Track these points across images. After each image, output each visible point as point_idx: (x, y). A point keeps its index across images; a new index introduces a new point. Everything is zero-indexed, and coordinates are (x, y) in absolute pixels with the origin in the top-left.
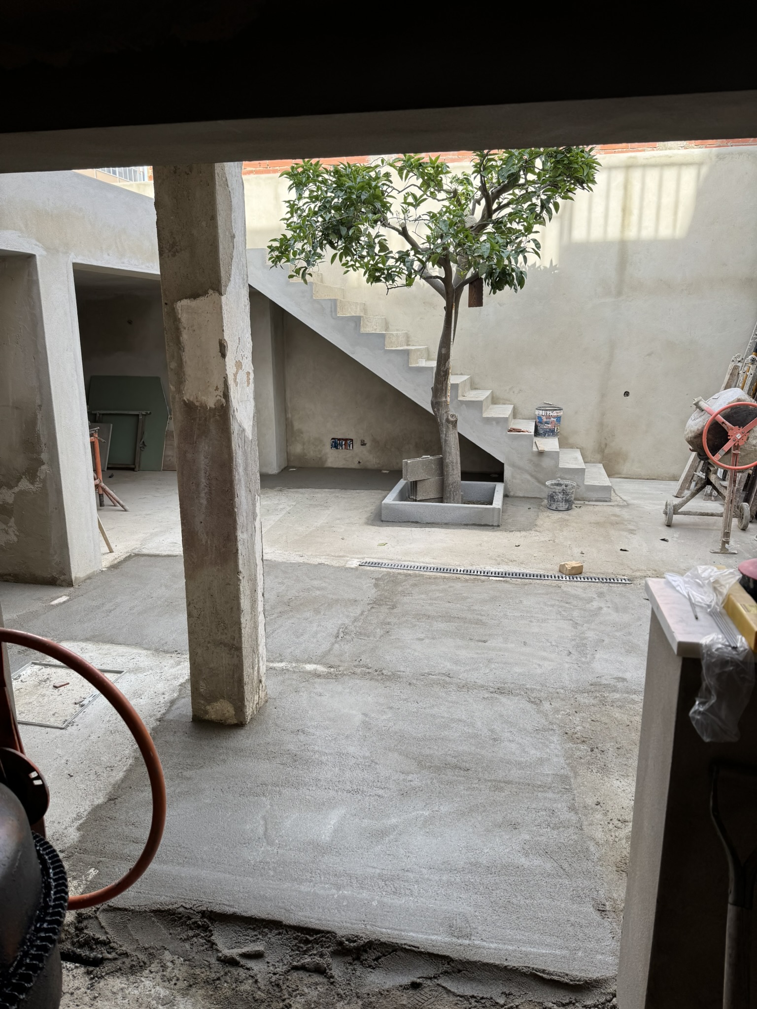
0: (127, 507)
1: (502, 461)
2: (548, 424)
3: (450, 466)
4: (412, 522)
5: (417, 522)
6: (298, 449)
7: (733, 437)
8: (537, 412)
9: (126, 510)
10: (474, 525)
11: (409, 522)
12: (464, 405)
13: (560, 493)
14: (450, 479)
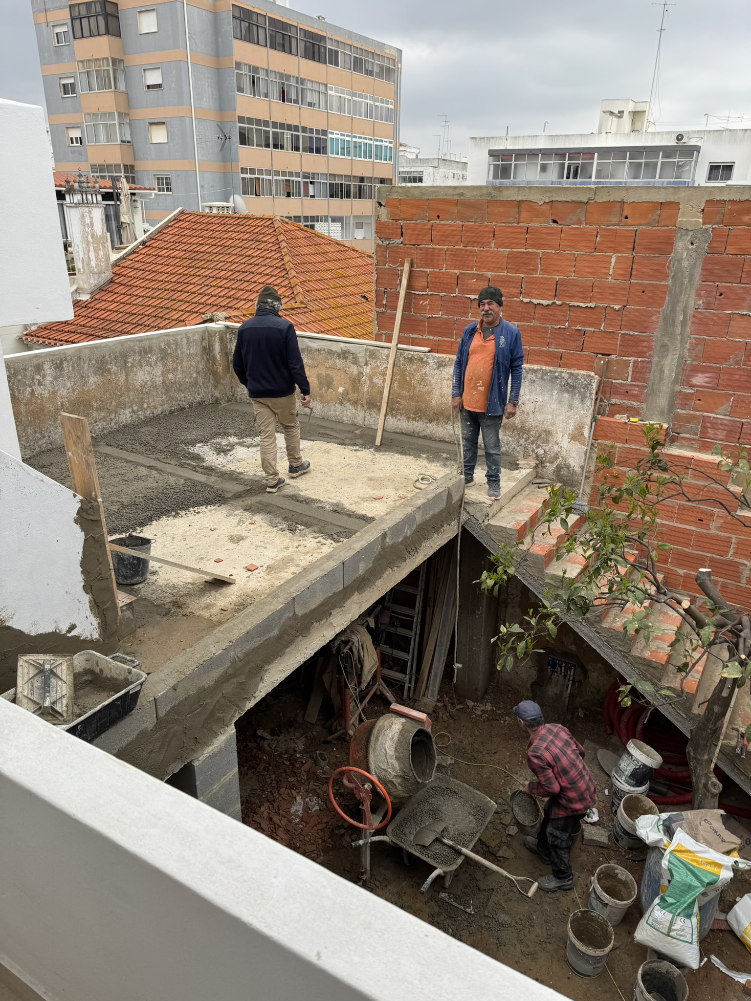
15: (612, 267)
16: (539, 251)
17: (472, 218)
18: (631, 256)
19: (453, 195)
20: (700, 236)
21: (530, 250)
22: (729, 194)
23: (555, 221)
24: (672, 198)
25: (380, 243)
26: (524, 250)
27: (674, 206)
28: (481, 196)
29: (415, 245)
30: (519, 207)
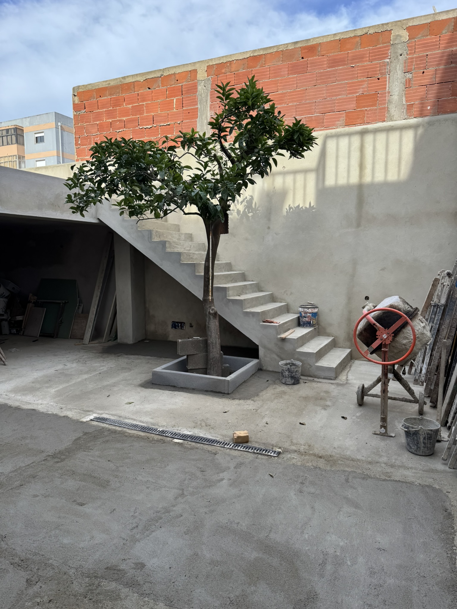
0: (6, 363)
1: (257, 344)
2: (306, 318)
3: (211, 346)
4: (172, 386)
5: (174, 386)
6: (152, 328)
7: (380, 337)
8: (301, 309)
9: (5, 365)
10: (212, 391)
11: (169, 385)
12: (231, 303)
13: (286, 371)
14: (211, 355)
15: (174, 104)
16: (144, 103)
17: (114, 94)
18: (182, 97)
19: (106, 85)
20: (207, 82)
21: (140, 104)
22: (215, 61)
23: (149, 88)
24: (193, 68)
25: (76, 114)
26: (138, 104)
27: (195, 71)
28: (117, 83)
29: (91, 112)
30: (134, 85)
